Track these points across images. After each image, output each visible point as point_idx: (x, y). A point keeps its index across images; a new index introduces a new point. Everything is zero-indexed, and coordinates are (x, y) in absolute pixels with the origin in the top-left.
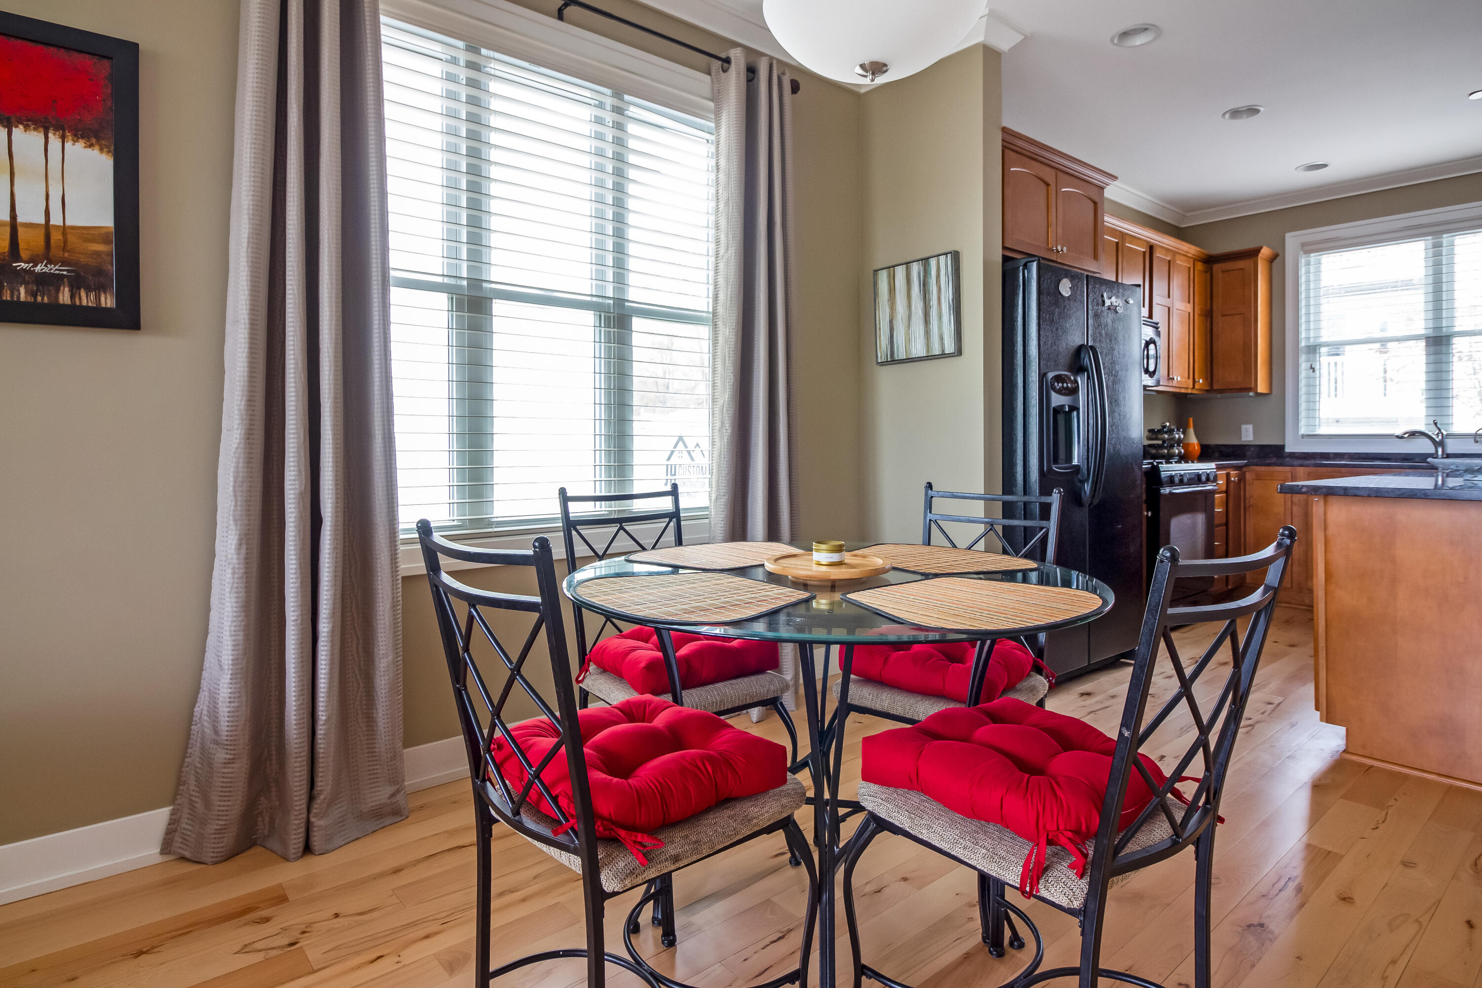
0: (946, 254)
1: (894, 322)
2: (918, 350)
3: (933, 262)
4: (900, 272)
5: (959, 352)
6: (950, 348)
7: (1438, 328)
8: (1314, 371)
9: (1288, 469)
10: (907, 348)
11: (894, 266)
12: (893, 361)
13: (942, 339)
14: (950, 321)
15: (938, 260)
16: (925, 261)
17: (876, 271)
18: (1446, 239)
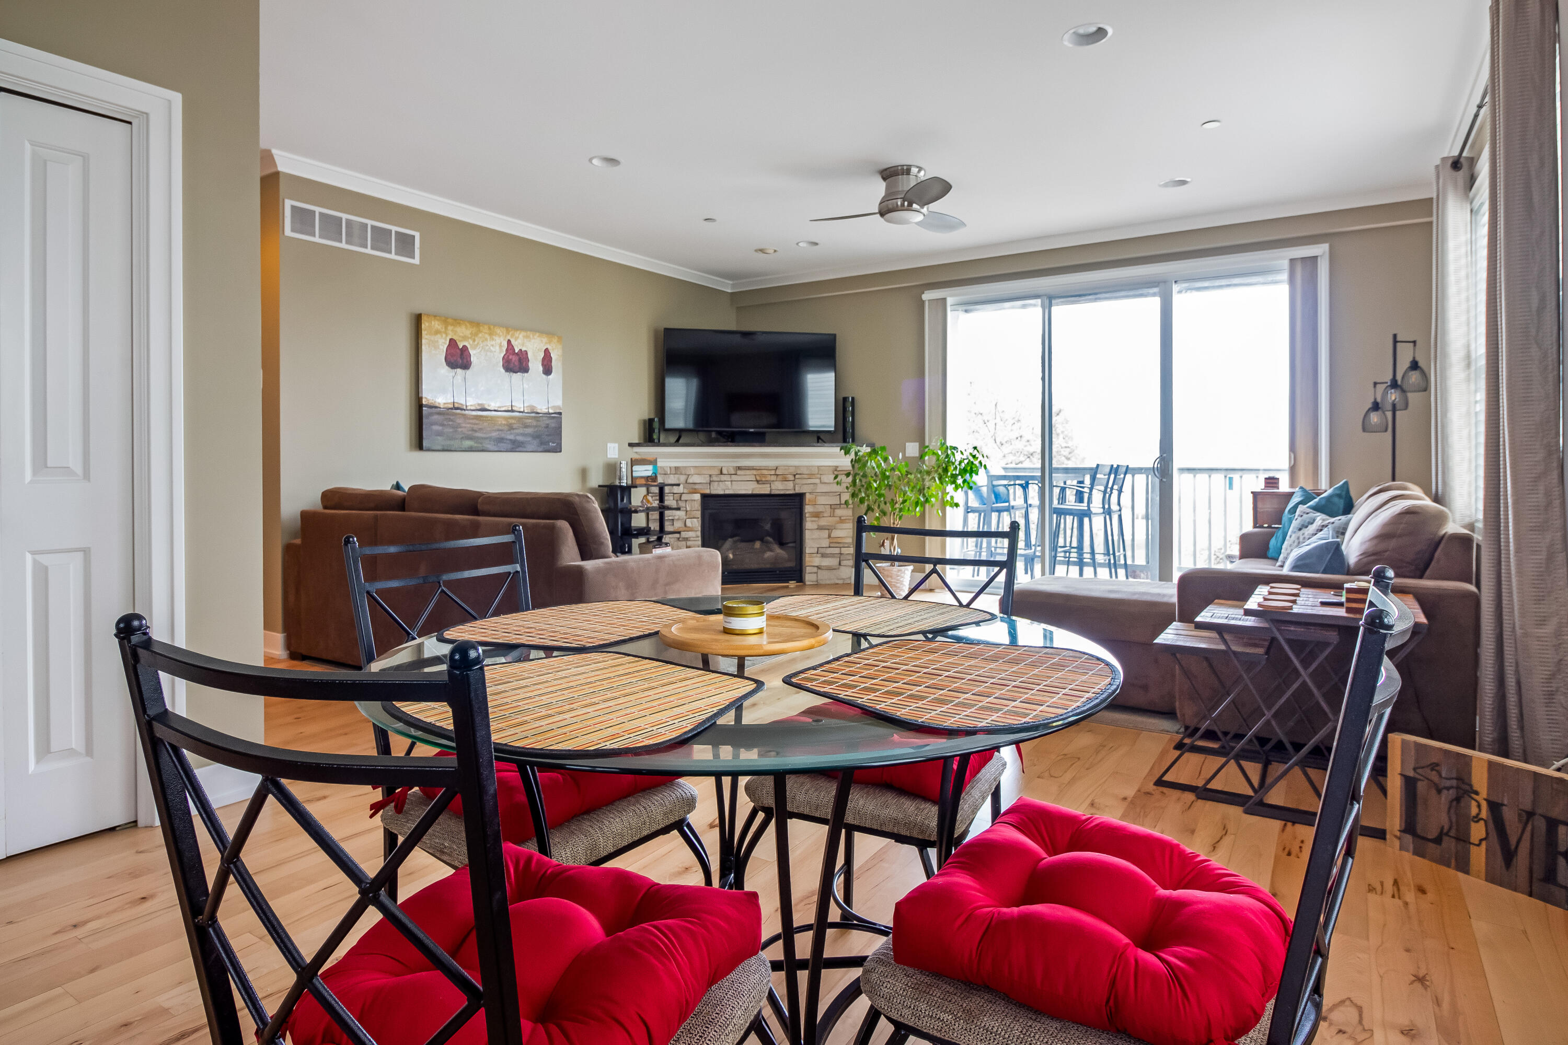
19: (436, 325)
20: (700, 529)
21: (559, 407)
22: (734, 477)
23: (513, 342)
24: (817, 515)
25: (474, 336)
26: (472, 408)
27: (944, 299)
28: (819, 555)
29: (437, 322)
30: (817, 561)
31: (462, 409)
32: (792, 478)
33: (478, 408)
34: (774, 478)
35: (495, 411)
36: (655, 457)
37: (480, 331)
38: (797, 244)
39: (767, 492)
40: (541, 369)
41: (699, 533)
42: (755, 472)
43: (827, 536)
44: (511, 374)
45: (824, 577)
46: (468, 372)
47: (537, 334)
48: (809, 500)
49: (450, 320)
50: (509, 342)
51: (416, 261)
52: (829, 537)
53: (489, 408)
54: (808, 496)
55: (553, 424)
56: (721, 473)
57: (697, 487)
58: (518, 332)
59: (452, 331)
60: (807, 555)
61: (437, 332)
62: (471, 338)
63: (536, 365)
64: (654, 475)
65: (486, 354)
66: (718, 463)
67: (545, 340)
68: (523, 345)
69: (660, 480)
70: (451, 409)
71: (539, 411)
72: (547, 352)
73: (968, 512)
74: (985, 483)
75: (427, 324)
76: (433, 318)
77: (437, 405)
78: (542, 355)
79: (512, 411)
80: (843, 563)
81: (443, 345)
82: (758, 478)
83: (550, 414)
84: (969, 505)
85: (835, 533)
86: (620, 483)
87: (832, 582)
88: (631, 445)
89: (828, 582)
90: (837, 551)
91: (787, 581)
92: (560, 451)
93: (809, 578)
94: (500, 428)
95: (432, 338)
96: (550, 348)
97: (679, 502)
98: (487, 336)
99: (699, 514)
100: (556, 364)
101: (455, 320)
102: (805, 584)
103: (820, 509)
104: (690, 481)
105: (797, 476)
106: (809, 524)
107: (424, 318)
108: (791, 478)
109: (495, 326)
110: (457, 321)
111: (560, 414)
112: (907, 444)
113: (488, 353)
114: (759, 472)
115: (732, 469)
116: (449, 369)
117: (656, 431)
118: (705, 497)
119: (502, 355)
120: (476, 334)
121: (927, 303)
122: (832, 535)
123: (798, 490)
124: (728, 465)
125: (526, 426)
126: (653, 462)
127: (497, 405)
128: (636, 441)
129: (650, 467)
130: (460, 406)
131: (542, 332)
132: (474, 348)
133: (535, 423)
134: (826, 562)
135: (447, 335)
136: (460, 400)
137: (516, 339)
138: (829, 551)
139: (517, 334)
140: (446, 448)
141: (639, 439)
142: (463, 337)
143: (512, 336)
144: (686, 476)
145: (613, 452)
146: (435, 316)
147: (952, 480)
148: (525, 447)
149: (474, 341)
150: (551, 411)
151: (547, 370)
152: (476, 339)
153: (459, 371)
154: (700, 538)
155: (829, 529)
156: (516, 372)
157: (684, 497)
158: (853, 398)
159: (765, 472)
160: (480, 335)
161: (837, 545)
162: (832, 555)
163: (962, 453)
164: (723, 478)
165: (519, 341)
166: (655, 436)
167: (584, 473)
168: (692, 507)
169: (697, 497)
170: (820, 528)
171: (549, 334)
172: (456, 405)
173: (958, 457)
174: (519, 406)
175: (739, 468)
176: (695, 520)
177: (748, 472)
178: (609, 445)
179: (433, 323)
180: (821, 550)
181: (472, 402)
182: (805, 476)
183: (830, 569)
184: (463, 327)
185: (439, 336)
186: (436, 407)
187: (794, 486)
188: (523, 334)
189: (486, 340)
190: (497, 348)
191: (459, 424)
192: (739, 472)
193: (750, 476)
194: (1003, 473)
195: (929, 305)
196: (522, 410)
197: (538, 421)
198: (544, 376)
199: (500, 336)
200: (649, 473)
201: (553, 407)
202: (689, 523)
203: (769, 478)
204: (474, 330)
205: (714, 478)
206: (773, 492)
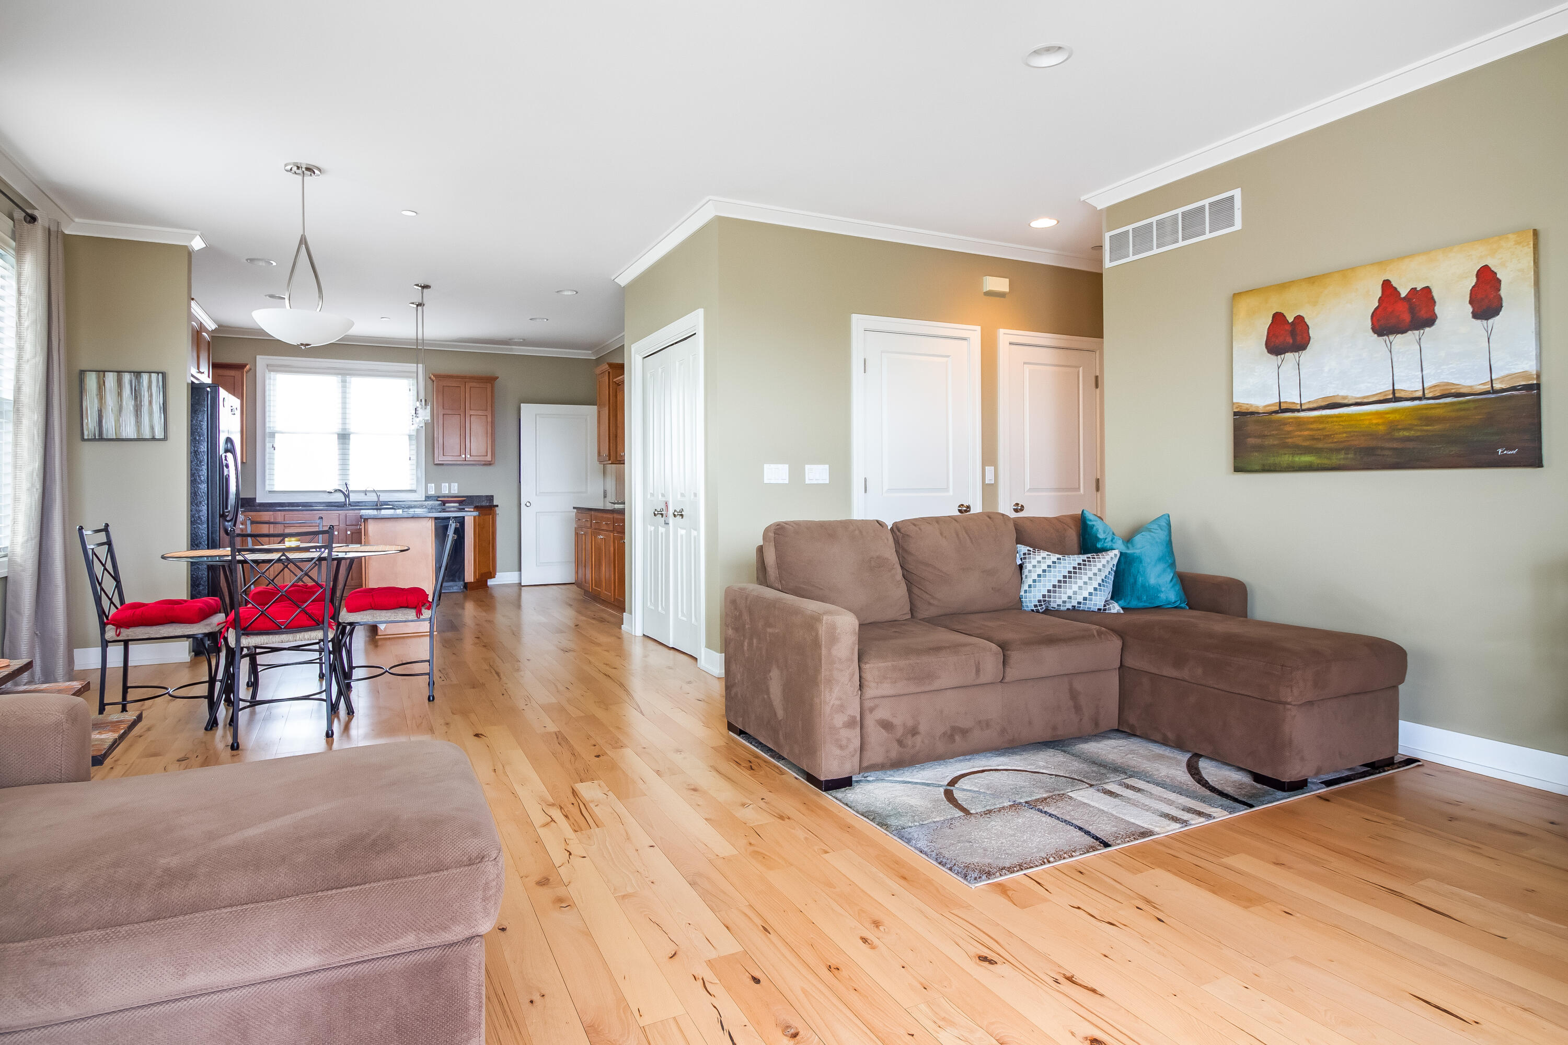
0: (158, 373)
1: (103, 411)
2: (129, 431)
3: (145, 377)
4: (111, 379)
5: (165, 439)
6: (159, 434)
7: (344, 429)
8: (274, 449)
9: (271, 513)
10: (117, 430)
11: (104, 371)
12: (100, 438)
13: (152, 428)
14: (160, 417)
15: (150, 377)
16: (138, 374)
17: (82, 373)
18: (348, 378)
19: (1252, 302)
21: (1524, 374)
23: (1394, 281)
25: (1313, 297)
26: (1311, 406)
29: (1252, 299)
31: (1293, 411)
33: (1324, 404)
35: (1359, 403)
37: (1327, 288)
40: (1470, 309)
44: (1393, 337)
46: (1305, 355)
47: (1459, 248)
49: (1272, 289)
50: (1386, 283)
51: (1237, 226)
53: (1349, 400)
58: (1403, 261)
59: (1278, 300)
62: (1309, 302)
63: (1453, 306)
65: (1342, 318)
67: (1479, 251)
68: (1420, 279)
70: (1276, 412)
71: (1466, 390)
72: (1485, 275)
75: (1239, 306)
76: (1247, 295)
77: (1255, 409)
78: (1473, 280)
79: (1396, 399)
81: (1263, 323)
83: (1494, 393)
92: (1539, 462)
94: (1369, 431)
96: (1493, 264)
98: (1340, 288)
100: (1511, 290)
101: (1283, 284)
107: (1236, 299)
109: (1353, 271)
110: (1286, 287)
111: (1535, 386)
113: (1346, 315)
116: (1273, 356)
119: (1371, 310)
120: (1318, 294)
125: (1432, 422)
127: (1364, 395)
130: (1290, 406)
132: (1316, 314)
133: (1452, 415)
135: (1268, 309)
136: (1291, 397)
137: (1402, 274)
139: (1400, 265)
140: (1267, 468)
142: (1295, 305)
143: (1392, 273)
148: (1428, 460)
149: (1315, 304)
150: (1498, 386)
151: (1487, 307)
152: (1318, 300)
153: (1289, 356)
156: (1403, 332)
160: (1325, 292)
165: (1411, 274)
171: (1491, 236)
172: (1284, 406)
174: (1409, 384)
179: (1248, 301)
181: (1310, 397)
184: (1297, 290)
185: (1255, 314)
186: (1253, 413)
188: (1419, 259)
189: (1340, 295)
190: (1363, 301)
191: (1289, 432)
196: (1420, 394)
197: (1460, 410)
198: (1479, 322)
199: (1365, 280)
201: (1503, 378)
204: (1315, 288)
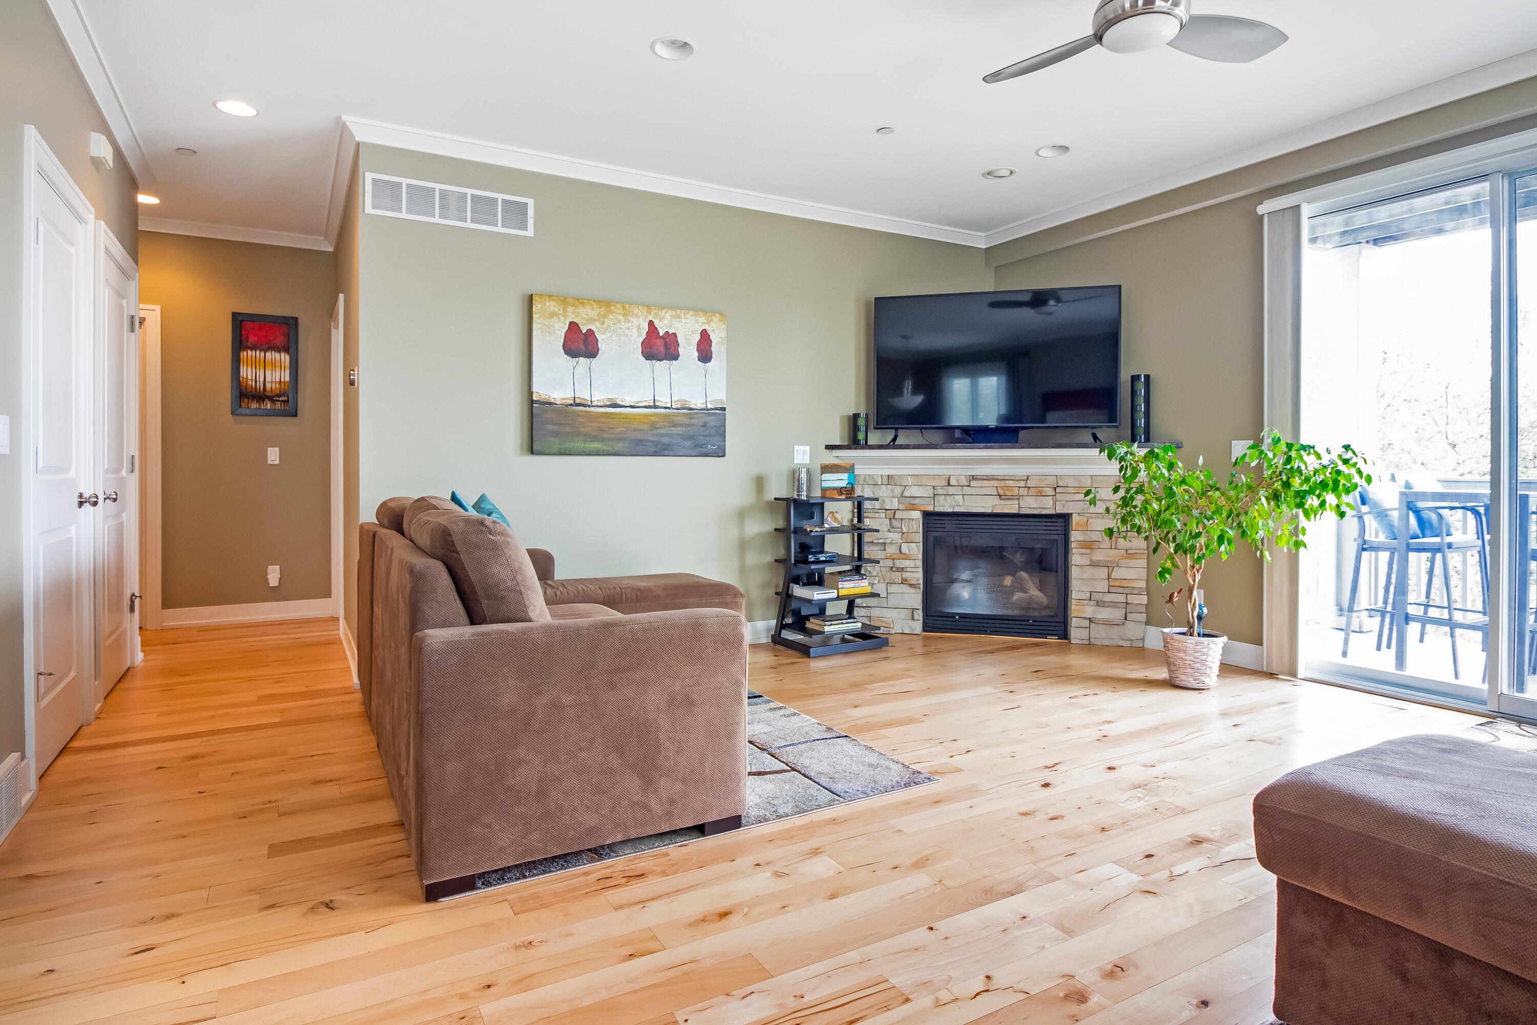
19: (552, 306)
20: (920, 557)
21: (721, 401)
22: (967, 490)
23: (657, 324)
24: (1089, 545)
25: (602, 318)
26: (599, 404)
27: (1297, 208)
28: (1092, 603)
29: (552, 303)
30: (1090, 611)
31: (585, 406)
32: (1052, 492)
33: (608, 403)
34: (1023, 492)
35: (632, 407)
36: (851, 462)
37: (611, 312)
38: (1037, 153)
39: (1014, 510)
40: (696, 354)
41: (919, 563)
42: (996, 483)
43: (1106, 576)
44: (654, 362)
45: (1100, 635)
46: (594, 361)
47: (691, 313)
48: (1077, 524)
49: (570, 300)
50: (651, 323)
51: (530, 233)
52: (1109, 578)
53: (623, 404)
54: (1075, 519)
55: (712, 421)
56: (949, 485)
57: (916, 501)
58: (664, 311)
59: (573, 312)
60: (1073, 602)
61: (553, 315)
62: (598, 320)
63: (688, 350)
64: (850, 486)
65: (620, 340)
66: (945, 470)
67: (702, 319)
68: (670, 327)
69: (858, 492)
70: (571, 405)
71: (693, 406)
72: (705, 335)
73: (1364, 549)
74: (1396, 505)
75: (540, 306)
76: (547, 299)
77: (552, 401)
78: (698, 337)
79: (655, 407)
80: (1129, 616)
81: (561, 329)
82: (1001, 492)
83: (708, 410)
84: (1367, 538)
85: (1117, 573)
86: (798, 495)
87: (1113, 643)
88: (829, 447)
89: (1107, 643)
90: (1121, 598)
91: (1045, 636)
92: (724, 456)
93: (1077, 634)
94: (638, 427)
95: (546, 322)
96: (709, 329)
97: (893, 521)
98: (620, 317)
99: (919, 537)
100: (717, 348)
101: (578, 299)
102: (1070, 642)
103: (1096, 536)
104: (907, 494)
105: (1058, 490)
106: (1077, 558)
107: (535, 299)
108: (1050, 492)
109: (631, 304)
110: (580, 301)
111: (724, 409)
112: (1234, 442)
113: (622, 338)
114: (1002, 483)
115: (963, 478)
116: (569, 358)
117: (863, 429)
118: (927, 515)
119: (642, 339)
120: (605, 316)
121: (1266, 218)
122: (1114, 575)
123: (1060, 510)
124: (959, 473)
125: (675, 425)
126: (849, 469)
127: (634, 400)
128: (837, 442)
129: (845, 476)
130: (583, 402)
131: (697, 310)
132: (604, 332)
133: (687, 421)
134: (1104, 614)
135: (565, 317)
136: (583, 394)
137: (661, 320)
138: (1108, 598)
139: (662, 313)
140: (563, 451)
141: (842, 439)
142: (587, 320)
143: (655, 317)
144: (903, 487)
145: (802, 456)
146: (550, 296)
147: (1298, 500)
148: (672, 450)
149: (603, 323)
150: (709, 406)
151: (705, 355)
152: (606, 320)
153: (582, 360)
154: (921, 570)
155: (1110, 566)
156: (660, 360)
157: (899, 515)
158: (1147, 377)
159: (1011, 483)
160: (611, 316)
161: (1122, 590)
162: (1114, 605)
163: (1318, 456)
164: (951, 490)
165: (666, 322)
166: (861, 436)
167: (760, 483)
168: (909, 529)
169: (917, 515)
170: (1094, 564)
171: (709, 312)
172: (578, 401)
173: (1311, 462)
174: (664, 400)
175: (974, 478)
176: (914, 545)
177: (986, 483)
178: (796, 448)
179: (547, 304)
180: (1095, 596)
181: (599, 397)
182: (1072, 490)
183: (1109, 623)
184: (588, 307)
185: (555, 319)
186: (551, 404)
187: (1055, 504)
188: (670, 312)
189: (620, 322)
190: (635, 331)
192: (973, 483)
193: (989, 487)
194: (1440, 489)
195: (1269, 223)
196: (669, 405)
197: (691, 418)
198: (700, 364)
199: (638, 316)
200: (843, 484)
201: (711, 402)
202: (905, 549)
203: (1016, 492)
204: (603, 310)
205: (940, 491)
206: (1023, 511)
